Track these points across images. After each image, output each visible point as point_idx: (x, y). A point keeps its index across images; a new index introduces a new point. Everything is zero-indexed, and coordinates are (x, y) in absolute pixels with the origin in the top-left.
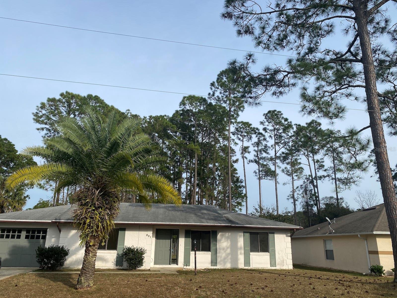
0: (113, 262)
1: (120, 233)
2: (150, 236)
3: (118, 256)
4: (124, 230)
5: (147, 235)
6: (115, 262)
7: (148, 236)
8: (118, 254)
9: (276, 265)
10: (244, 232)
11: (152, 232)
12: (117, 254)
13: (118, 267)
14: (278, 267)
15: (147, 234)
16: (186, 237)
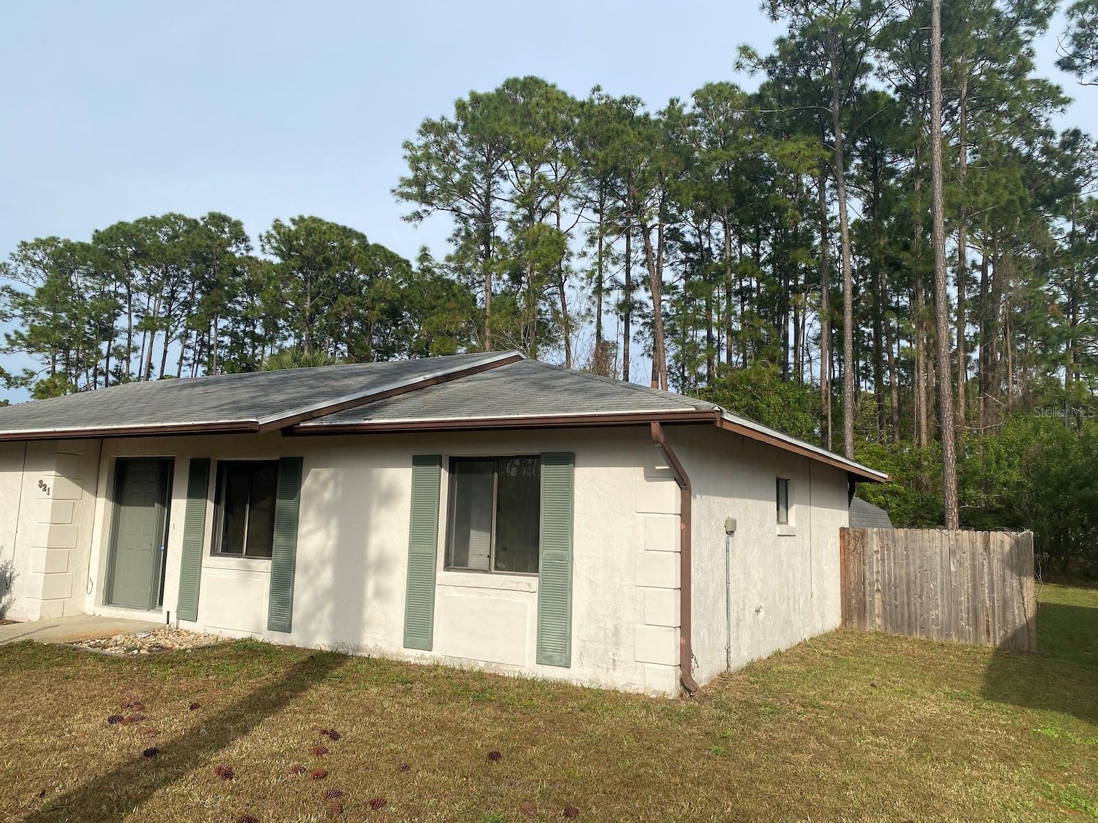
2: (47, 488)
5: (41, 482)
7: (42, 488)
9: (569, 659)
10: (418, 461)
14: (580, 673)
15: (42, 479)
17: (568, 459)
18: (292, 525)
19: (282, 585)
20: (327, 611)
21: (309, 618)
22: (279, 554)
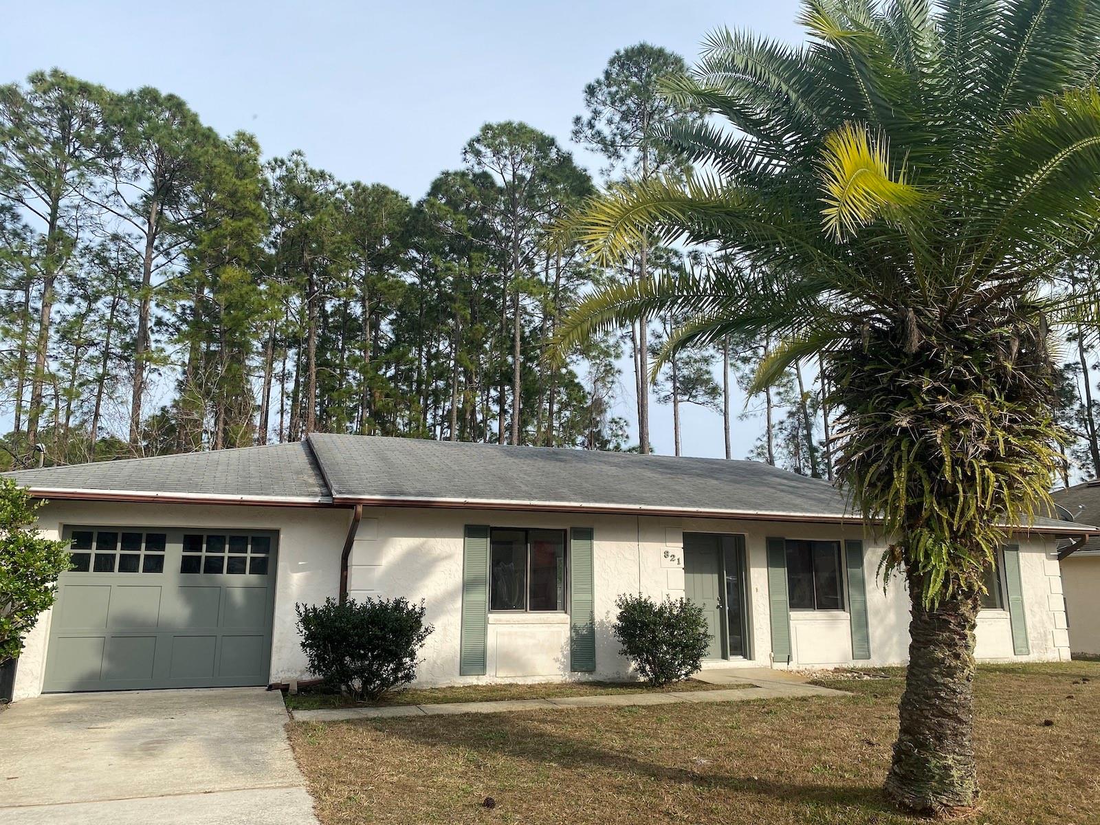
0: (557, 660)
1: (576, 546)
2: (676, 558)
3: (574, 634)
4: (587, 534)
5: (666, 554)
6: (564, 657)
7: (670, 558)
8: (573, 628)
9: (1029, 651)
11: (682, 545)
12: (571, 628)
13: (578, 676)
14: (1033, 657)
15: (666, 549)
16: (772, 563)
17: (1016, 548)
18: (861, 585)
19: (860, 626)
20: (895, 639)
21: (883, 644)
22: (856, 606)
